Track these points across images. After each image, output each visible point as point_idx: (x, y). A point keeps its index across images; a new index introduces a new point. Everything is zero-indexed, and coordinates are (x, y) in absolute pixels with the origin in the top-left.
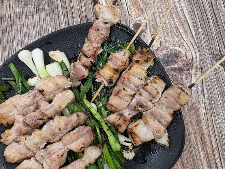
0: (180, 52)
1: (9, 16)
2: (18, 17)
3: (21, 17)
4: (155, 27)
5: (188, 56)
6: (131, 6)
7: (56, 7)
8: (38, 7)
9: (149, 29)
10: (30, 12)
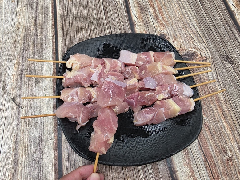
0: (196, 52)
1: (69, 29)
2: (75, 29)
3: (77, 30)
4: (175, 37)
5: (202, 55)
6: (156, 24)
7: (103, 24)
8: (90, 23)
9: (171, 38)
10: (84, 26)
